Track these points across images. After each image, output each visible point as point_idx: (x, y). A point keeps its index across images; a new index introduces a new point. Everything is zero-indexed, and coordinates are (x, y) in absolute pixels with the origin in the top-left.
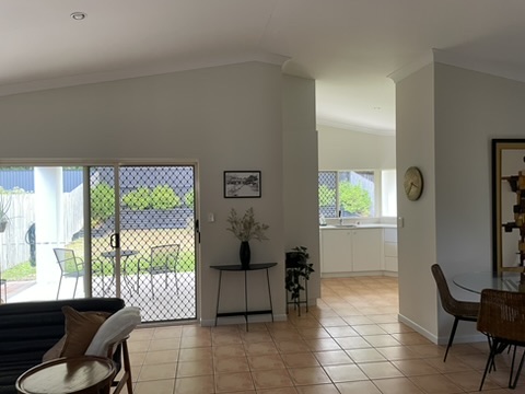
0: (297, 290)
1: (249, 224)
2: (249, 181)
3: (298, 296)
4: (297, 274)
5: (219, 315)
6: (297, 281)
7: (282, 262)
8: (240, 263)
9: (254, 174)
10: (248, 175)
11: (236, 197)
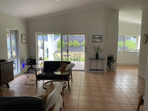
0: (110, 66)
1: (98, 49)
2: (99, 38)
3: (110, 67)
4: (110, 62)
5: (90, 70)
6: (110, 63)
7: (107, 59)
8: (96, 58)
9: (100, 36)
10: (99, 36)
11: (95, 42)
